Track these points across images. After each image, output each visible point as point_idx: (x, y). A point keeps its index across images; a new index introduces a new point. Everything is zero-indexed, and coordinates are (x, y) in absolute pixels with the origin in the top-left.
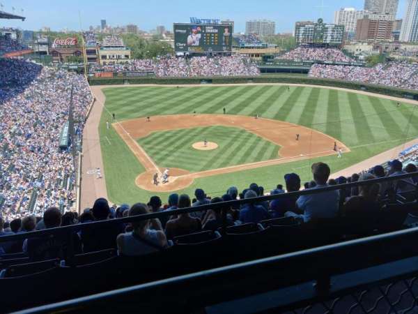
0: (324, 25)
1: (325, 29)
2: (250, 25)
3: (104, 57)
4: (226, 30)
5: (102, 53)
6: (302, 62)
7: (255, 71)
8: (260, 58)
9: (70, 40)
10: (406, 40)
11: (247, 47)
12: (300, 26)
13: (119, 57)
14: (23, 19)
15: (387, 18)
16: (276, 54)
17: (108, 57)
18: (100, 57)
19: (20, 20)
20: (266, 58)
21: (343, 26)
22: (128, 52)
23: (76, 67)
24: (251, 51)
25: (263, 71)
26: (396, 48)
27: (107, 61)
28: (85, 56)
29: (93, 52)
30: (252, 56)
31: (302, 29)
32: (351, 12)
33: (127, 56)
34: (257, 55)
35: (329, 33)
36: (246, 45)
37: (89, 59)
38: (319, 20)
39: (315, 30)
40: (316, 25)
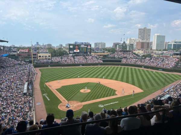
0: (126, 44)
1: (126, 46)
2: (96, 44)
3: (40, 56)
4: (89, 46)
5: (39, 55)
6: (118, 57)
8: (102, 56)
9: (26, 50)
10: (155, 49)
12: (117, 44)
13: (46, 57)
14: (7, 42)
15: (147, 41)
16: (108, 55)
17: (41, 56)
18: (38, 57)
21: (133, 44)
22: (50, 55)
23: (28, 60)
24: (98, 54)
25: (103, 61)
26: (152, 52)
27: (41, 58)
28: (32, 56)
29: (35, 55)
30: (99, 55)
31: (118, 46)
32: (134, 39)
33: (49, 56)
34: (101, 55)
35: (128, 47)
36: (96, 52)
37: (33, 57)
38: (124, 42)
39: (123, 46)
40: (123, 44)
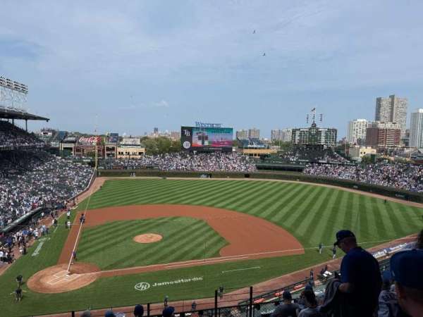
0: (317, 129)
1: (319, 133)
3: (121, 153)
5: (120, 150)
6: (297, 160)
7: (252, 168)
8: (258, 157)
11: (250, 148)
12: (296, 130)
13: (134, 154)
14: (47, 120)
15: (395, 127)
17: (124, 153)
18: (118, 153)
19: (45, 121)
20: (263, 157)
21: (336, 130)
22: (143, 150)
23: (89, 161)
25: (259, 168)
27: (123, 157)
29: (113, 149)
31: (298, 133)
32: (363, 122)
33: (140, 153)
35: (323, 134)
36: (249, 146)
37: (108, 155)
38: (314, 125)
39: (310, 133)
40: (310, 129)
